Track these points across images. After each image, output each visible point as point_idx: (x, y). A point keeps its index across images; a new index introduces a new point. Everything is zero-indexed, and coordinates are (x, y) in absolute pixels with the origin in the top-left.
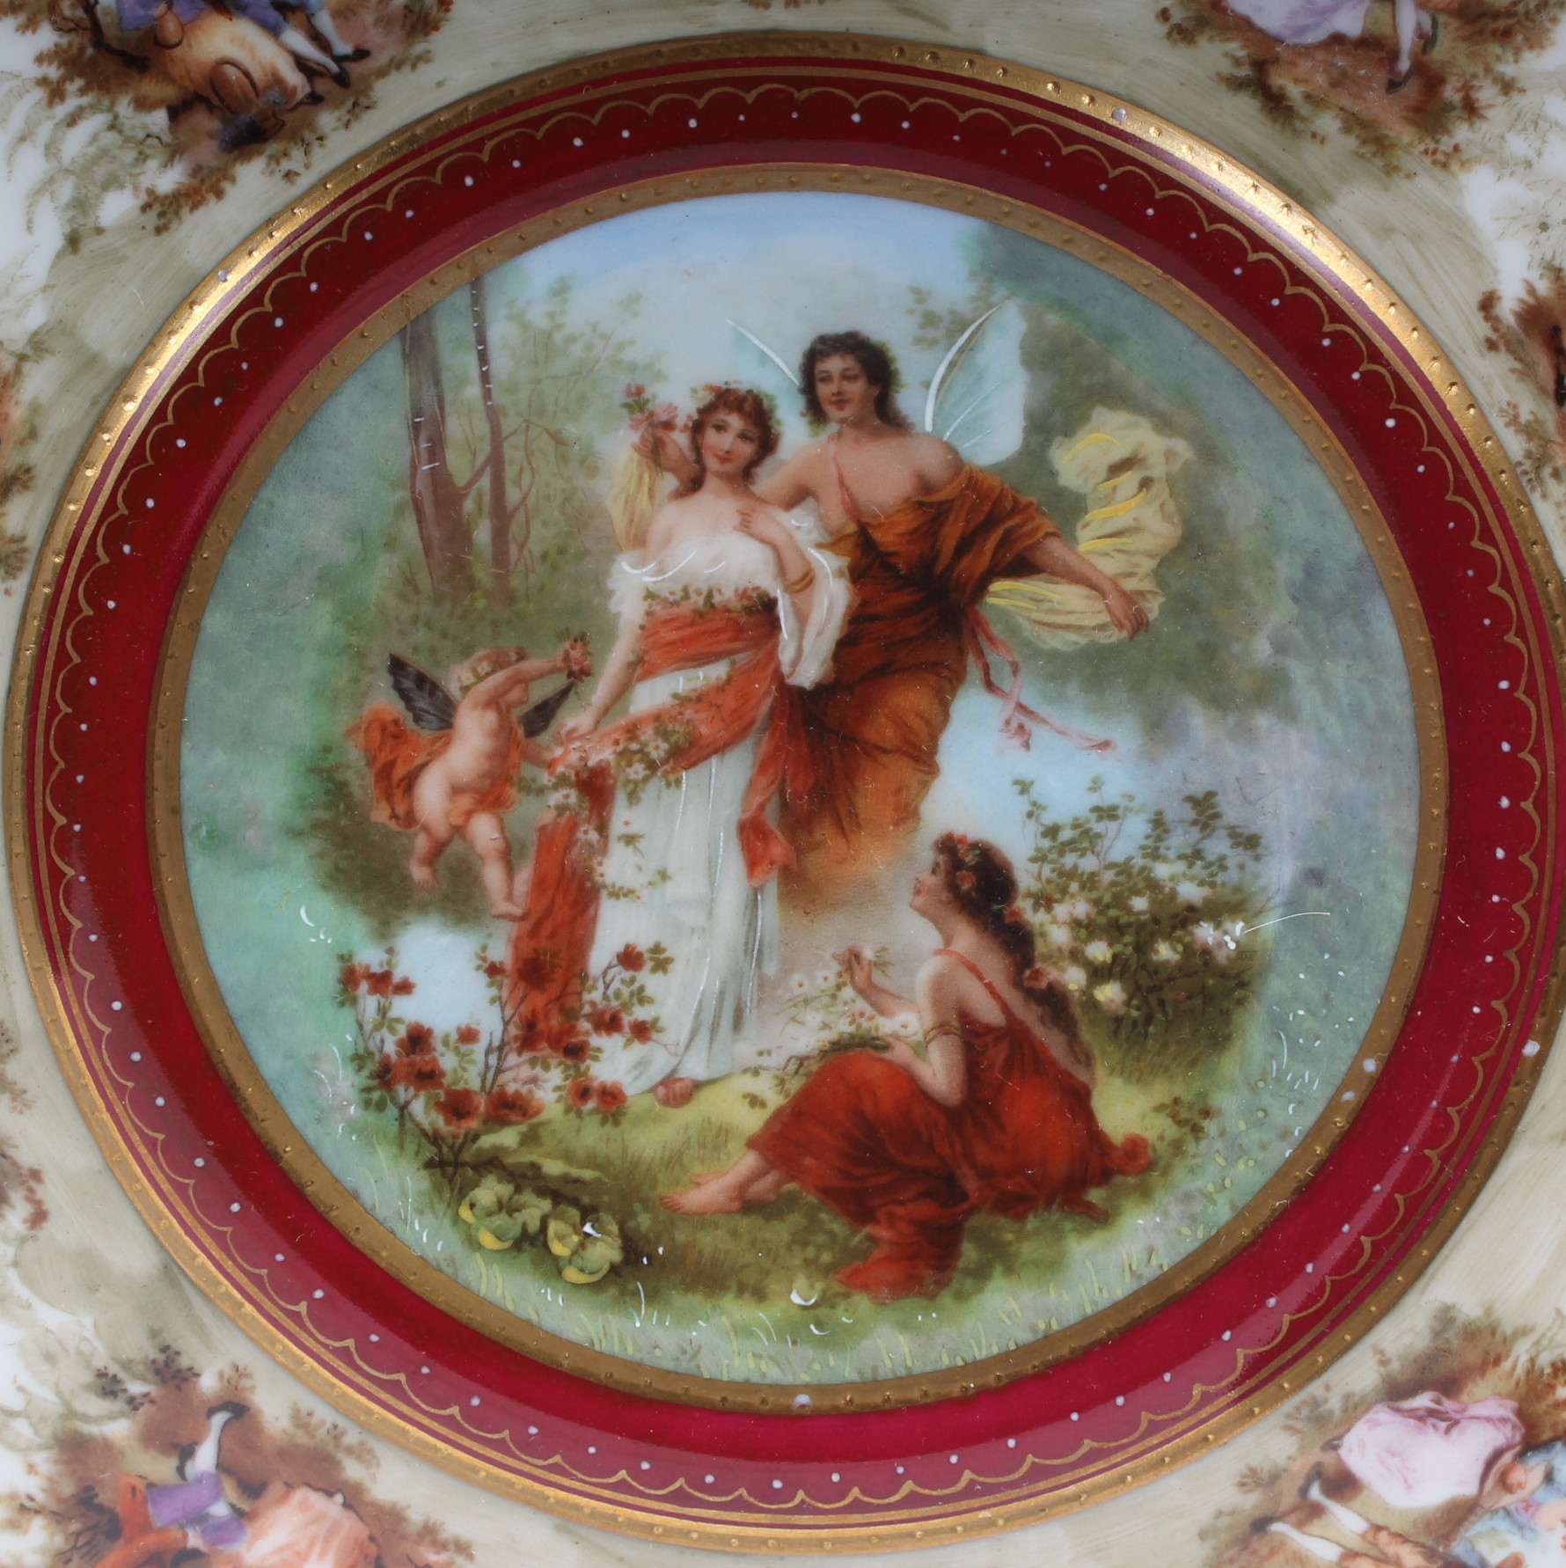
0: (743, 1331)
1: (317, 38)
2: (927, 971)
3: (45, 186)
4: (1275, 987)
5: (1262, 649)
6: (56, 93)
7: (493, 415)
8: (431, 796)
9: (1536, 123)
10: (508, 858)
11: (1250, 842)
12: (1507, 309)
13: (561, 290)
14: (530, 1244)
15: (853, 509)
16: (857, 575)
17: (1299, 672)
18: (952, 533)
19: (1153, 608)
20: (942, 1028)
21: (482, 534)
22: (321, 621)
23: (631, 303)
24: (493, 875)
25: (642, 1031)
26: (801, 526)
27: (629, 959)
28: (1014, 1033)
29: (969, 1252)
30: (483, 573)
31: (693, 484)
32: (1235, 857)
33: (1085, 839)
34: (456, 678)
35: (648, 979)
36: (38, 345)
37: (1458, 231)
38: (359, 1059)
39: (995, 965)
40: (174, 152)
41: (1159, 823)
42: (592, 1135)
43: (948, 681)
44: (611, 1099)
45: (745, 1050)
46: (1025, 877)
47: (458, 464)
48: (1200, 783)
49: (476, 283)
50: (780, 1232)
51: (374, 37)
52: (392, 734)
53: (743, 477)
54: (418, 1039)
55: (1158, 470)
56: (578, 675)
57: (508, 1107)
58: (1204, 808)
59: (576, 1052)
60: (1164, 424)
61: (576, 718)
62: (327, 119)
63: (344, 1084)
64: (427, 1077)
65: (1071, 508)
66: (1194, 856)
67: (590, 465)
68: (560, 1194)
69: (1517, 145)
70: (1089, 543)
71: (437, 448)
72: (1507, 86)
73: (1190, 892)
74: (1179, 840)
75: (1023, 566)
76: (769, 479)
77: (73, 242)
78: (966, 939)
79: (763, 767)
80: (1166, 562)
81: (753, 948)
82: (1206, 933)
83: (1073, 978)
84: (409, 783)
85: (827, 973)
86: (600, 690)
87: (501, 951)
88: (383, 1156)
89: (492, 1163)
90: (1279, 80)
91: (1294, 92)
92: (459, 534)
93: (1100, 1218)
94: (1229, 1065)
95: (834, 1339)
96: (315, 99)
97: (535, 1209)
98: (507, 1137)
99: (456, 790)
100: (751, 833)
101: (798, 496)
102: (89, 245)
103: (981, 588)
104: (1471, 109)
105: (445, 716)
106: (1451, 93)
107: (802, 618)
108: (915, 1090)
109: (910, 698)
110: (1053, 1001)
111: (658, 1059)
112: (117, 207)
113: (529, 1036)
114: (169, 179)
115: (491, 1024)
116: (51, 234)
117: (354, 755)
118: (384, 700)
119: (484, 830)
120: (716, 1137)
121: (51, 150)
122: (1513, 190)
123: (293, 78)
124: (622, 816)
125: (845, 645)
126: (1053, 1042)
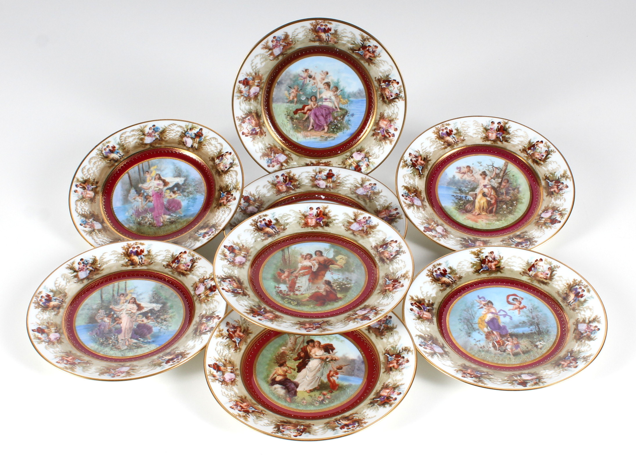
0: (307, 308)
1: (276, 230)
2: (323, 288)
3: (253, 237)
4: (352, 289)
5: (352, 269)
6: (255, 231)
7: (289, 255)
8: (283, 277)
9: (375, 234)
10: (289, 281)
11: (351, 280)
12: (373, 247)
13: (295, 248)
14: (290, 303)
15: (319, 261)
16: (319, 265)
17: (356, 270)
18: (327, 262)
19: (343, 267)
20: (324, 291)
21: (288, 262)
22: (274, 266)
23: (301, 248)
24: (288, 282)
25: (299, 291)
26: (314, 262)
27: (299, 287)
28: (331, 291)
29: (326, 304)
30: (288, 264)
31: (305, 259)
32: (349, 281)
33: (337, 280)
34: (285, 270)
35: (300, 288)
36: (252, 247)
37: (369, 242)
38: (276, 292)
39: (329, 287)
40: (264, 237)
41: (343, 279)
42: (295, 296)
43: (326, 271)
44: (297, 295)
45: (308, 292)
46: (332, 282)
47: (286, 258)
48: (347, 277)
49: (288, 247)
50: (310, 302)
51: (280, 230)
52: (280, 273)
53: (310, 259)
54: (281, 291)
55: (344, 258)
56: (295, 270)
57: (288, 295)
58: (347, 278)
59: (294, 292)
60: (345, 256)
61: (295, 273)
62: (276, 236)
63: (275, 293)
64: (282, 293)
65: (337, 261)
66: (346, 281)
67: (297, 258)
68: (292, 300)
69: (374, 236)
70: (338, 263)
71: (284, 257)
72: (373, 232)
73: (346, 283)
74: (345, 280)
75: (333, 264)
76: (312, 259)
77: (255, 241)
78: (327, 286)
79: (310, 276)
80: (344, 264)
81: (309, 286)
82: (347, 285)
83: (336, 288)
84: (281, 276)
85: (315, 288)
86: (297, 271)
87: (288, 286)
88: (278, 298)
89: (287, 298)
90: (355, 233)
91: (356, 234)
92: (286, 262)
93: (337, 302)
94: (348, 293)
95: (315, 309)
96: (275, 234)
97: (290, 301)
98: (288, 296)
99: (285, 277)
100: (309, 280)
101: (314, 260)
102: (257, 242)
103: (329, 265)
104: (370, 234)
105: (284, 272)
106: (369, 233)
107: (314, 267)
108: (322, 295)
109: (323, 272)
110: (334, 290)
111: (301, 293)
112: (259, 239)
113: (290, 291)
114: (263, 238)
115: (287, 290)
116: (253, 240)
117: (277, 274)
118: (279, 271)
119: (287, 279)
120: (305, 297)
121: (254, 235)
122: (374, 239)
123: (274, 233)
124: (298, 279)
125: (317, 269)
126: (334, 292)
